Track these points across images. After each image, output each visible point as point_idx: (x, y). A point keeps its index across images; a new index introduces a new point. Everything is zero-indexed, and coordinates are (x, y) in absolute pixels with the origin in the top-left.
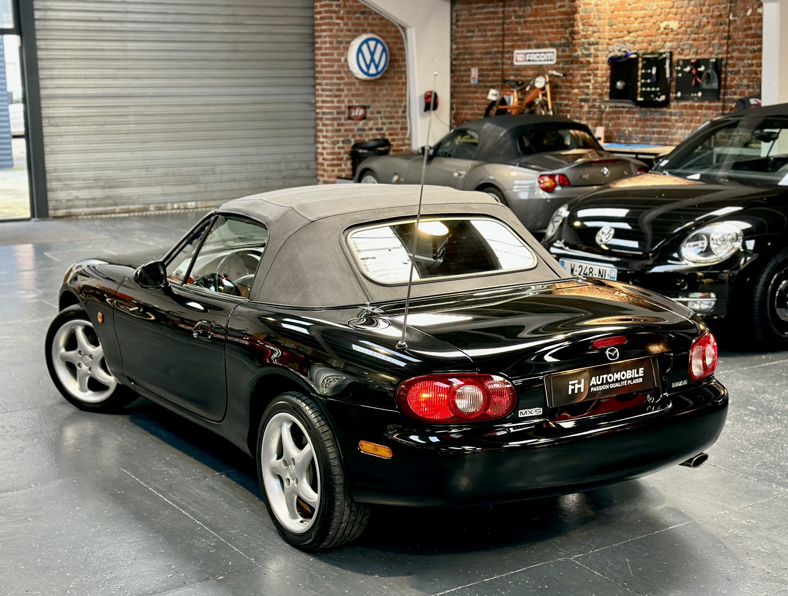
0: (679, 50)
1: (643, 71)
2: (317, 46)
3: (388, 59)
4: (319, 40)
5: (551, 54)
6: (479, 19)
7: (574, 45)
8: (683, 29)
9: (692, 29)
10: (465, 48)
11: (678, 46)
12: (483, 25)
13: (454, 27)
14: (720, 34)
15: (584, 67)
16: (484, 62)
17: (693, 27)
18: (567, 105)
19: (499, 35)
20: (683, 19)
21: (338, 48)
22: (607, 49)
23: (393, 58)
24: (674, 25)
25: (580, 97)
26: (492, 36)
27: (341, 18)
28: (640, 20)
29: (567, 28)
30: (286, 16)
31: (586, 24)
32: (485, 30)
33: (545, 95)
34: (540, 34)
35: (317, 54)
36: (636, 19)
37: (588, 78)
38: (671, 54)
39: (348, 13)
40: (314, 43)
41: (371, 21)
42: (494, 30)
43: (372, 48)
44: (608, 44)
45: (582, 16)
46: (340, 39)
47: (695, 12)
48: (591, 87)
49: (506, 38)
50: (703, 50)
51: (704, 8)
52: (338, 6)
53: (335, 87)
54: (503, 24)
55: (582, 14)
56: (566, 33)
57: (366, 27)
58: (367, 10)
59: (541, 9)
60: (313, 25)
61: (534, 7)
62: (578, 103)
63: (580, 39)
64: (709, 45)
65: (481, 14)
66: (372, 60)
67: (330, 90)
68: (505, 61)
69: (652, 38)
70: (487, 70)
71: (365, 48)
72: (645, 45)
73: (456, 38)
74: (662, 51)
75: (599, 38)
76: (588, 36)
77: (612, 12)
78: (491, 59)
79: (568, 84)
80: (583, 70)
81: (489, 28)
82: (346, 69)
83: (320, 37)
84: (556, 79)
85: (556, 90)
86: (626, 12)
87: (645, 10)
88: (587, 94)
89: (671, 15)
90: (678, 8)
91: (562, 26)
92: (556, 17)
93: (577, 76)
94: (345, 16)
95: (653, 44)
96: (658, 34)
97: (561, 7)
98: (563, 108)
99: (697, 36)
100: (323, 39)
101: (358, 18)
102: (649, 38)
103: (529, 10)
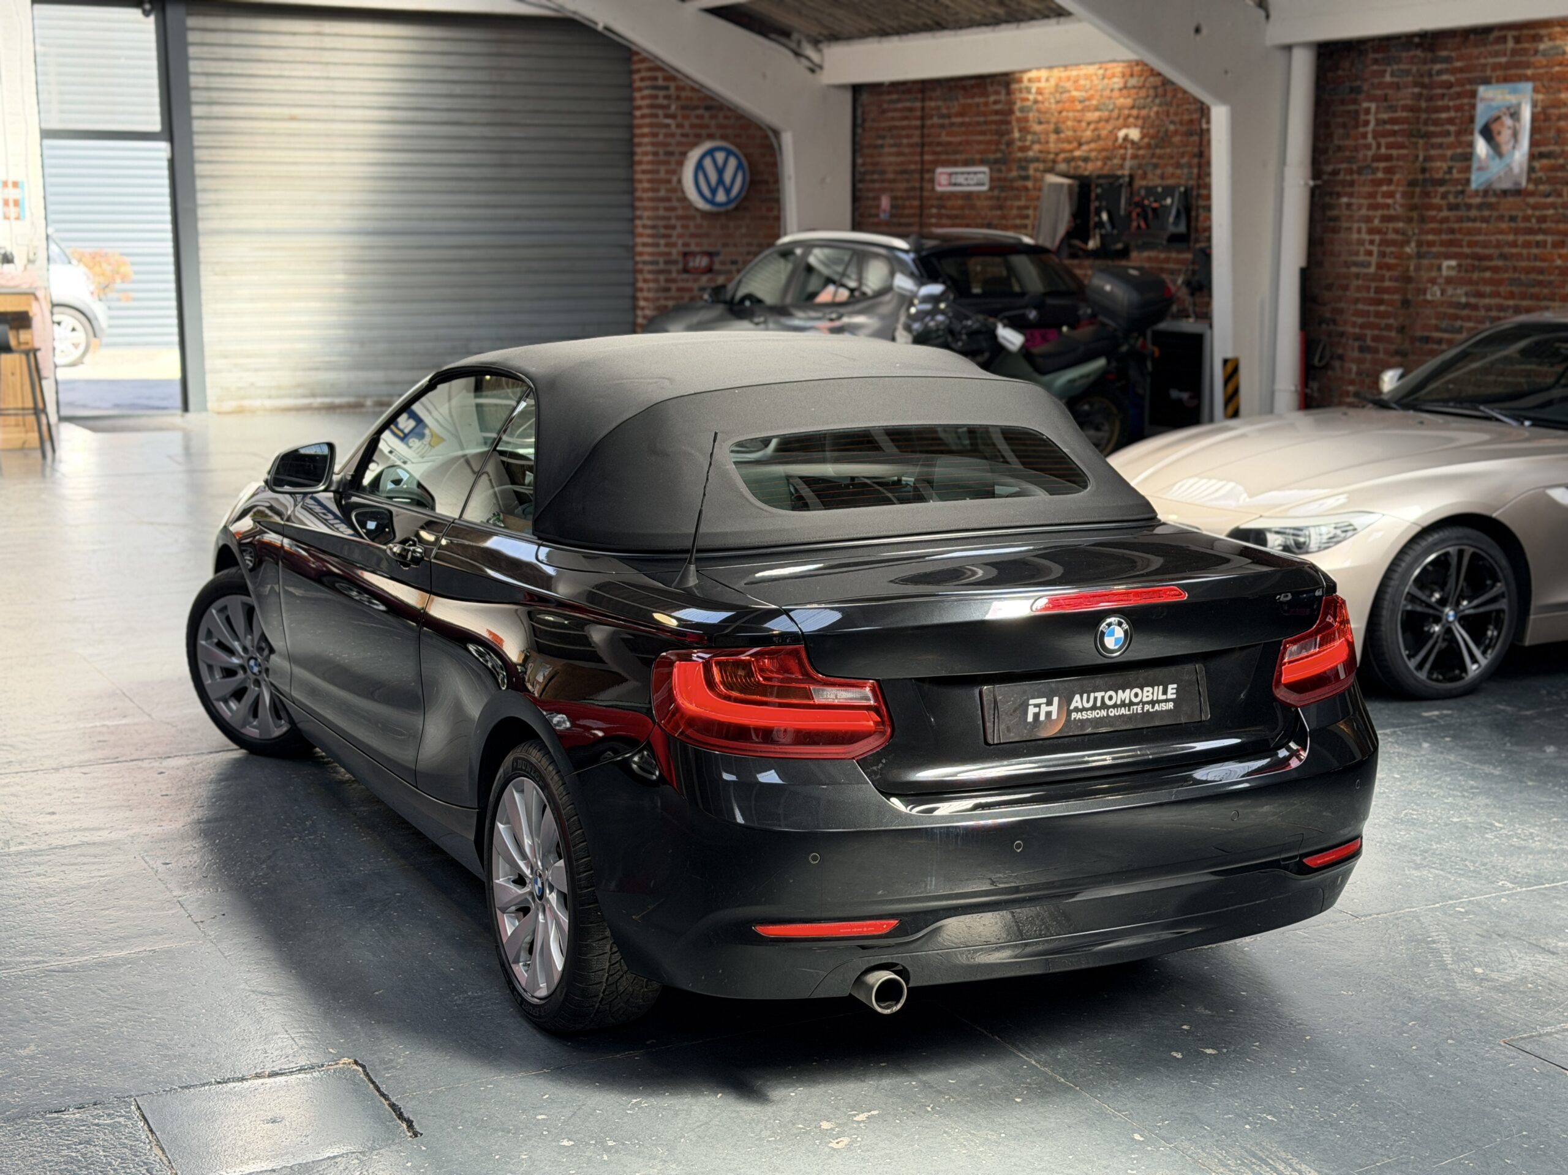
0: (1140, 172)
2: (637, 158)
3: (748, 179)
4: (638, 150)
5: (982, 176)
6: (893, 119)
7: (1010, 162)
8: (1146, 140)
9: (1157, 140)
10: (875, 164)
11: (1140, 166)
12: (896, 128)
13: (858, 131)
14: (1189, 149)
15: (1022, 196)
16: (898, 185)
17: (1157, 137)
19: (916, 145)
20: (1146, 125)
21: (667, 163)
22: (1054, 168)
23: (757, 179)
24: (1134, 134)
26: (910, 145)
27: (673, 116)
28: (1092, 126)
29: (1001, 135)
30: (588, 112)
31: (1024, 130)
32: (900, 137)
34: (968, 143)
35: (636, 172)
36: (1089, 124)
37: (1025, 212)
38: (1131, 178)
39: (684, 108)
40: (632, 154)
41: (720, 121)
42: (909, 136)
43: (720, 162)
44: (1055, 161)
45: (1018, 118)
46: (670, 149)
47: (1161, 115)
48: (1030, 227)
49: (926, 149)
50: (1170, 173)
51: (1172, 110)
52: (667, 97)
53: (661, 223)
54: (923, 127)
55: (1018, 114)
56: (1000, 143)
57: (713, 130)
58: (713, 104)
59: (971, 105)
60: (632, 127)
61: (962, 101)
63: (1017, 153)
64: (1178, 166)
65: (895, 110)
66: (721, 181)
67: (654, 227)
68: (925, 185)
69: (1108, 155)
70: (902, 198)
72: (1100, 164)
73: (861, 147)
74: (1119, 173)
75: (1041, 151)
76: (1025, 149)
77: (1060, 112)
78: (908, 181)
79: (1004, 222)
80: (1021, 200)
81: (904, 132)
82: (680, 194)
83: (640, 145)
84: (990, 215)
86: (1077, 114)
87: (1101, 110)
89: (1131, 120)
90: (1139, 109)
91: (996, 133)
92: (989, 118)
93: (1012, 209)
94: (680, 113)
95: (1109, 163)
96: (1116, 148)
97: (996, 102)
99: (1162, 151)
100: (644, 149)
101: (699, 117)
102: (1104, 154)
103: (955, 107)
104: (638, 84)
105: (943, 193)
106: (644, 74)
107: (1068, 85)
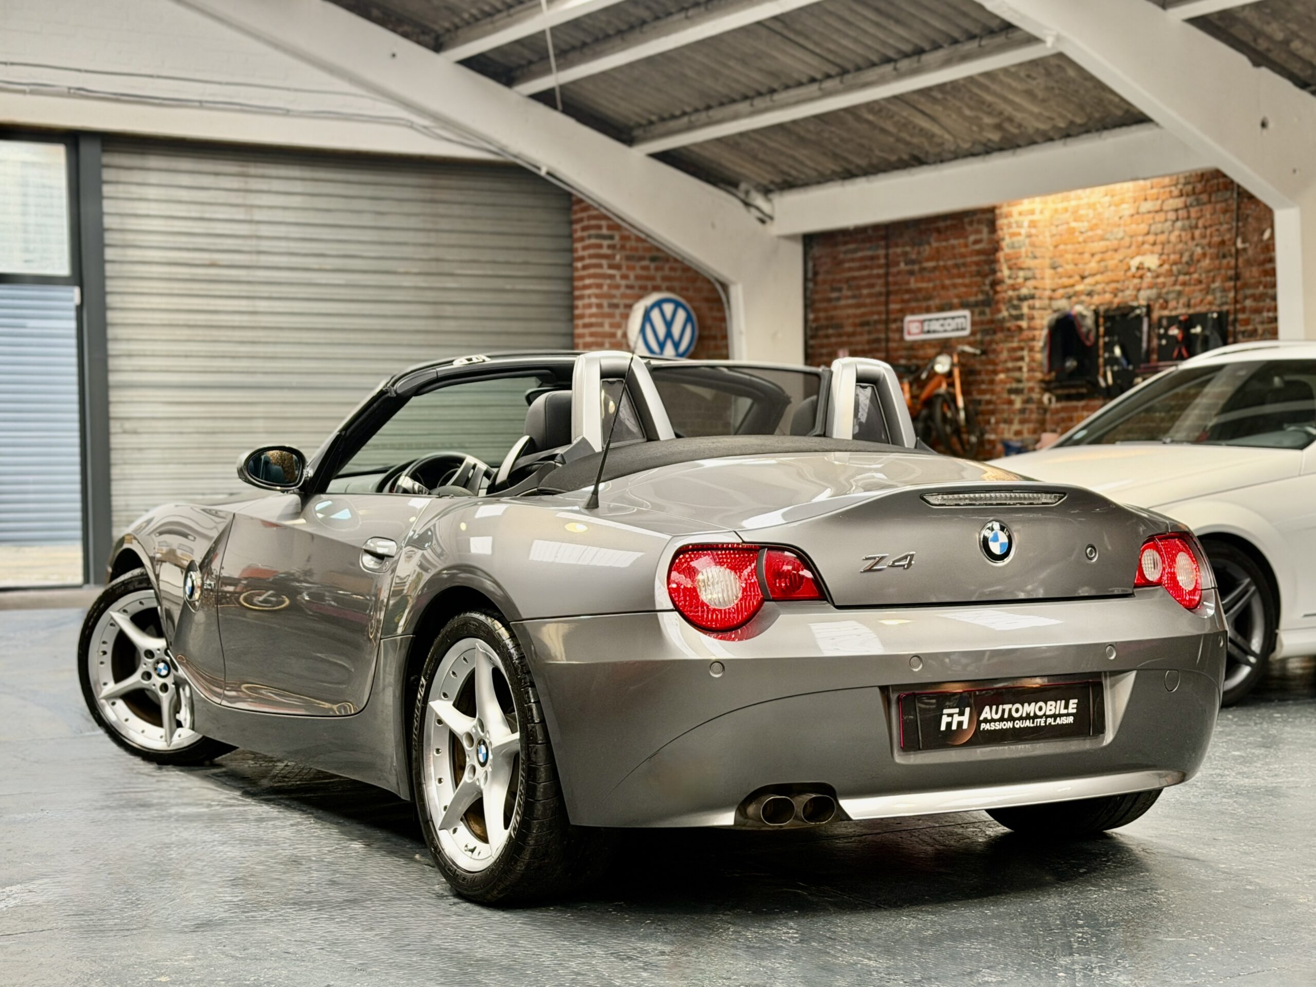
0: (1161, 301)
1: (1107, 339)
2: (577, 312)
3: (697, 333)
4: (579, 303)
5: (962, 320)
6: (850, 269)
7: (997, 302)
8: (1166, 267)
9: (1180, 266)
10: (827, 319)
11: (1159, 296)
12: (854, 278)
13: (810, 285)
14: (1223, 272)
15: (1013, 337)
16: (858, 338)
17: (1180, 263)
18: (989, 402)
19: (880, 294)
20: (1166, 251)
21: (611, 316)
22: (1050, 306)
23: (706, 333)
24: (1152, 261)
25: (1008, 386)
26: (870, 295)
27: (618, 267)
28: (1098, 257)
29: (985, 276)
30: (526, 263)
31: (1014, 267)
32: (859, 288)
33: (951, 385)
34: (944, 287)
35: (577, 326)
36: (1093, 255)
37: (1019, 354)
38: (1149, 308)
39: (628, 258)
40: (572, 308)
41: (667, 272)
42: (871, 286)
43: (668, 314)
44: (1051, 299)
45: (1006, 255)
46: (615, 301)
47: (1184, 239)
48: (1025, 369)
49: (892, 298)
50: (1198, 300)
51: (1197, 233)
52: (609, 247)
54: (887, 275)
55: (1007, 250)
56: (984, 284)
57: (658, 282)
58: (660, 254)
59: (946, 248)
60: (572, 279)
61: (935, 244)
62: (1005, 396)
63: (1005, 291)
64: (1208, 291)
65: (853, 260)
66: (669, 334)
68: (891, 335)
69: (1119, 286)
70: (863, 351)
71: (655, 315)
72: (1108, 297)
73: (813, 302)
74: (1135, 304)
75: (1035, 288)
76: (1017, 287)
77: (1056, 247)
78: (869, 332)
79: (990, 367)
80: (1012, 342)
81: (865, 282)
83: (581, 297)
84: (972, 361)
85: (971, 378)
86: (1077, 246)
87: (1107, 240)
88: (1019, 381)
89: (1146, 246)
90: (1156, 234)
91: (979, 273)
92: (969, 260)
93: (1001, 352)
94: (624, 263)
95: (1120, 295)
96: (1128, 279)
97: (976, 242)
98: (983, 407)
99: (1187, 277)
100: (586, 301)
101: (645, 268)
102: (1114, 285)
103: (927, 250)
104: (579, 234)
105: (915, 342)
106: (586, 223)
107: (1067, 216)
